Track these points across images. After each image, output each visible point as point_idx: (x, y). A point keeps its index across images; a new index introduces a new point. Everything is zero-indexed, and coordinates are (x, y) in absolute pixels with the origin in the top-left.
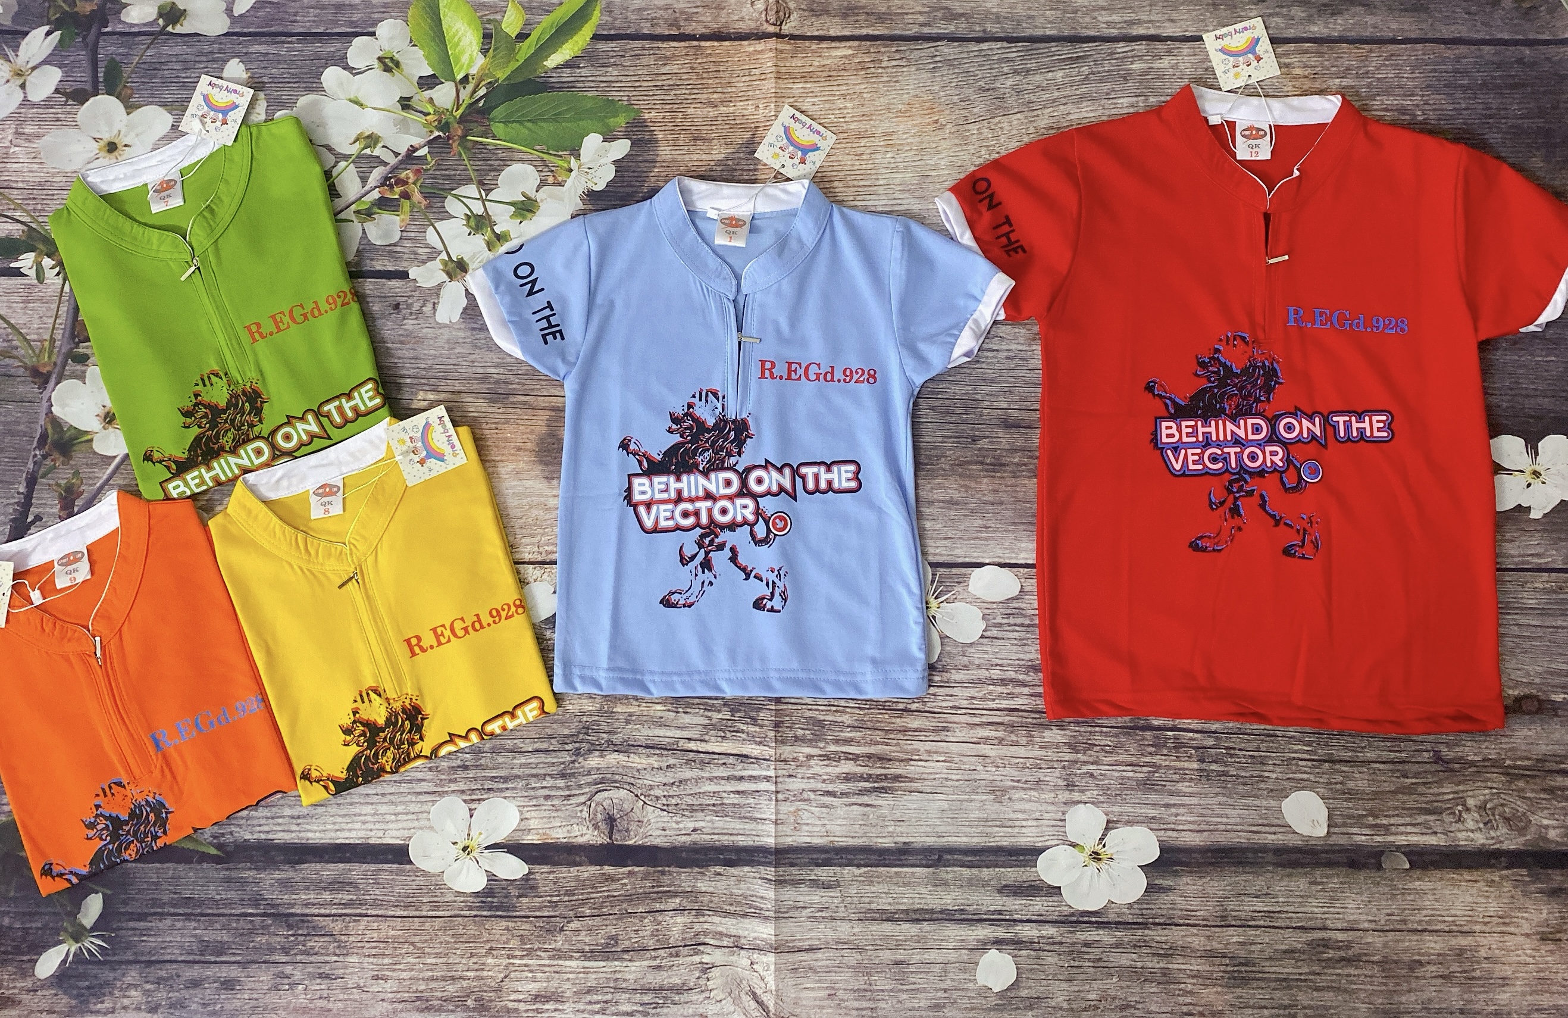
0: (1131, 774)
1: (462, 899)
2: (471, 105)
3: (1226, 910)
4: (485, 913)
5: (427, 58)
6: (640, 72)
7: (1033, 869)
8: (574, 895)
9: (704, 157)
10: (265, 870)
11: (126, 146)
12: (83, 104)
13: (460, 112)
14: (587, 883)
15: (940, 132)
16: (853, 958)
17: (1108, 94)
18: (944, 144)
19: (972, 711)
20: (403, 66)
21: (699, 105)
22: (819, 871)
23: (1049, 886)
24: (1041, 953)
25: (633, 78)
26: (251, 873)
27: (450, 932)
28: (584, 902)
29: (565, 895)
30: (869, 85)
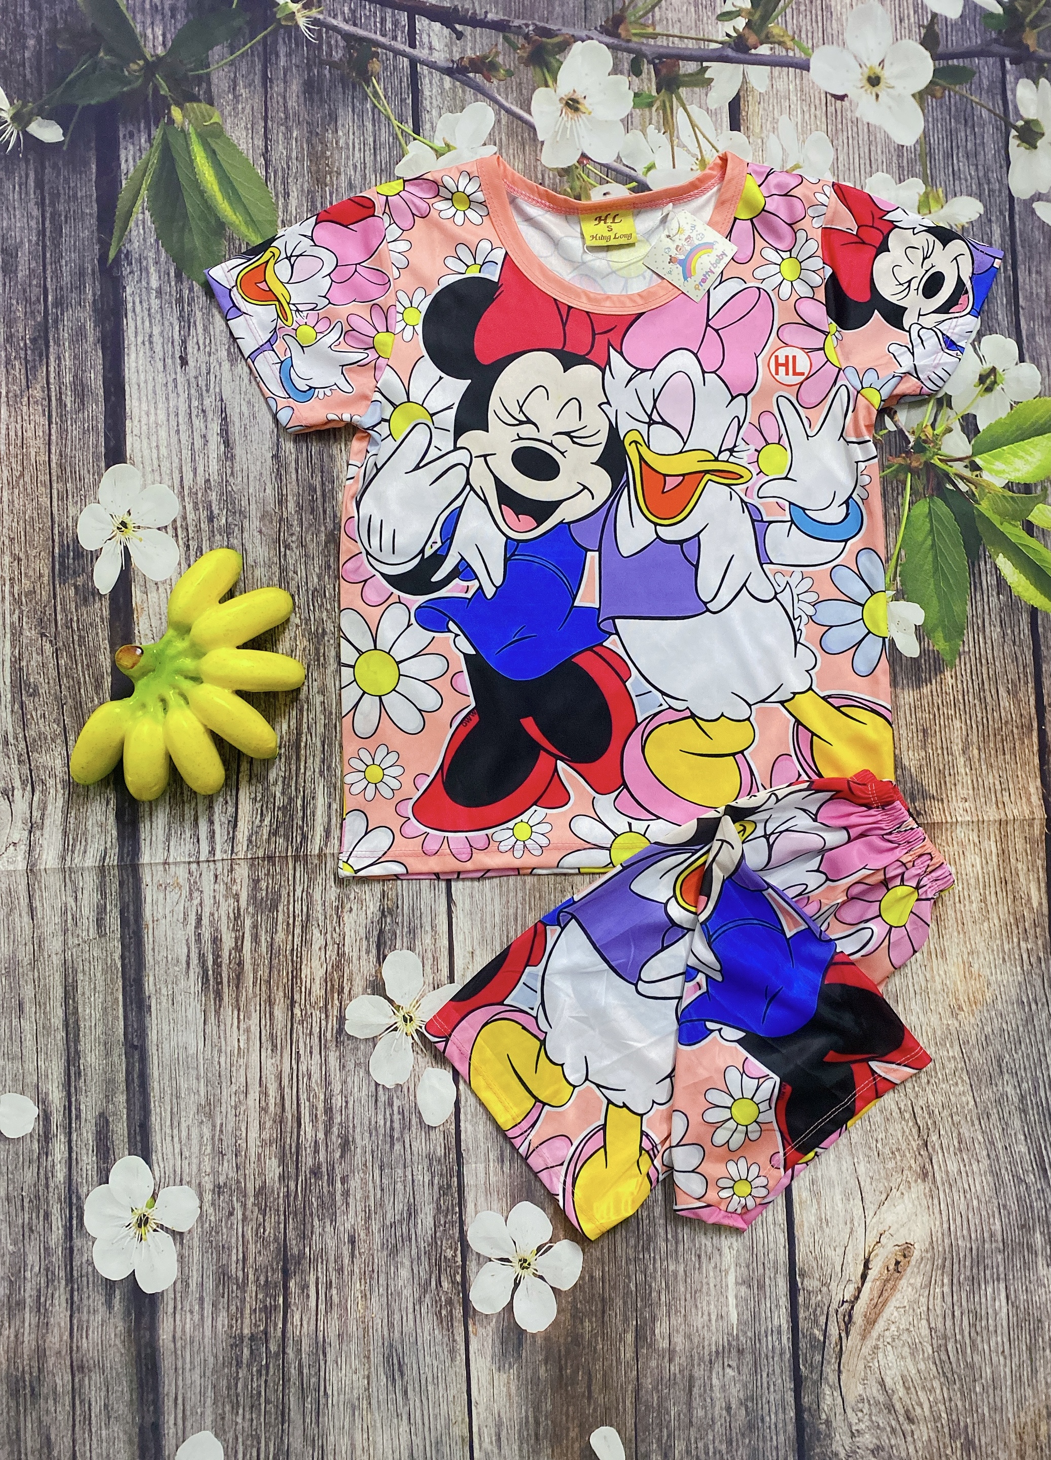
0: (234, 1258)
1: (70, 524)
2: (947, 475)
3: (90, 1371)
4: (57, 550)
5: (996, 423)
6: (997, 664)
7: (126, 1152)
8: (80, 646)
9: (904, 742)
10: (94, 311)
11: (877, 96)
12: (921, 44)
13: (938, 463)
14: (93, 659)
15: (948, 1013)
16: (24, 955)
17: (1005, 1206)
18: (934, 1019)
19: (296, 1076)
20: (988, 395)
21: (964, 733)
22: (116, 913)
23: (108, 1171)
24: (35, 1165)
25: (990, 656)
26: (90, 296)
27: (35, 515)
28: (72, 657)
29: (80, 636)
30: (997, 928)
